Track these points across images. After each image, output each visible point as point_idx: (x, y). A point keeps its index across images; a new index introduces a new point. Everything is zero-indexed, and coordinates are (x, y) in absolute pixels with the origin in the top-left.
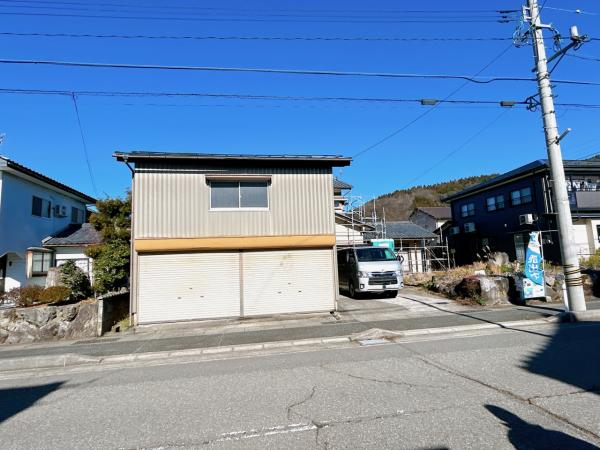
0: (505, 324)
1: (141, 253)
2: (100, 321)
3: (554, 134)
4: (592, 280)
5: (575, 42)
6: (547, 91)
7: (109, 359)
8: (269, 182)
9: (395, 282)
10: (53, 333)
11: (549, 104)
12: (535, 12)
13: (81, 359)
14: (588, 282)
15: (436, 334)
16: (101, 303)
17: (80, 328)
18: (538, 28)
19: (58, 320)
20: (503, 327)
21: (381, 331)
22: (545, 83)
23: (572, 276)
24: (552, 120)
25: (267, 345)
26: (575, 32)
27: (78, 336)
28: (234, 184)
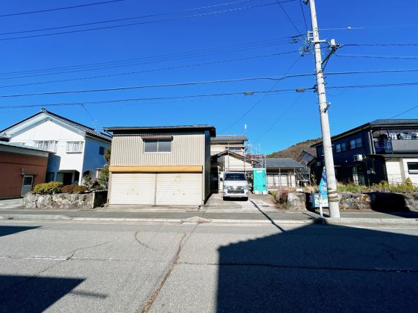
0: (275, 221)
1: (113, 173)
2: (93, 202)
3: (323, 106)
4: (371, 199)
5: (334, 49)
6: (321, 80)
7: (74, 219)
8: (171, 139)
9: (243, 192)
10: (76, 206)
11: (322, 88)
12: (316, 33)
13: (64, 218)
14: (368, 200)
15: (229, 223)
16: (94, 194)
17: (85, 204)
18: (316, 43)
19: (79, 200)
20: (273, 223)
21: (198, 218)
22: (320, 75)
23: (330, 195)
24: (323, 98)
25: (141, 220)
26: (333, 42)
27: (85, 208)
28: (155, 140)
